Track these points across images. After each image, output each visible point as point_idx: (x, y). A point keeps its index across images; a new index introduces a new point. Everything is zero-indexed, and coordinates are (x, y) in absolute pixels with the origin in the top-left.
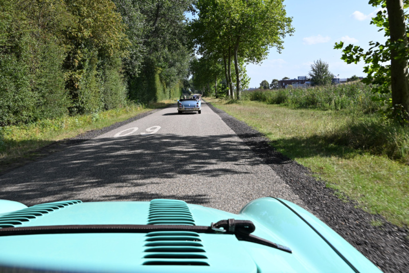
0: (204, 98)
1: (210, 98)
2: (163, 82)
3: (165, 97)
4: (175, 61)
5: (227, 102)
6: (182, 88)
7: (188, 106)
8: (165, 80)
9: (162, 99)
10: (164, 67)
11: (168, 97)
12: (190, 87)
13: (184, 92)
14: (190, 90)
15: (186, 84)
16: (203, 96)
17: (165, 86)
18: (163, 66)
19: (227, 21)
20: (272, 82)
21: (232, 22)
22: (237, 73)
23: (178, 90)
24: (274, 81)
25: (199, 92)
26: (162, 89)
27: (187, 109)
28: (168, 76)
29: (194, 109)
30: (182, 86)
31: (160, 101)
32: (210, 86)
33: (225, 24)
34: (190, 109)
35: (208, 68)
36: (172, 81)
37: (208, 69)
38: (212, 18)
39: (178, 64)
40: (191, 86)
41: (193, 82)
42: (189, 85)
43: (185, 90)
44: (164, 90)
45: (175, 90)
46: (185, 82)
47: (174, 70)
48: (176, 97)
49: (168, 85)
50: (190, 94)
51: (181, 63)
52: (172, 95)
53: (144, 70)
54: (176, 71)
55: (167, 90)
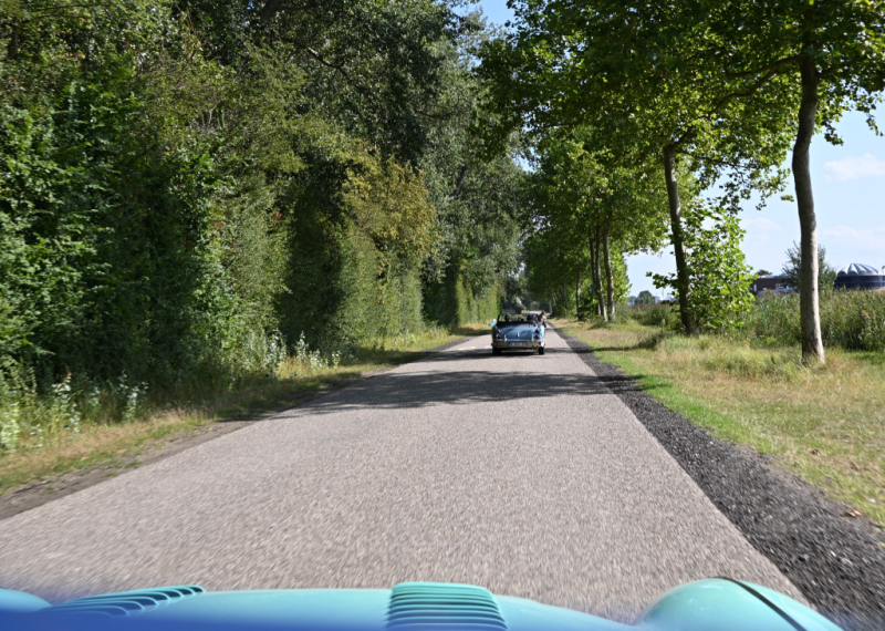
0: (553, 321)
1: (565, 321)
2: (468, 285)
3: (471, 317)
4: (491, 241)
5: (591, 325)
6: (502, 298)
7: (517, 337)
8: (473, 282)
9: (466, 322)
10: (471, 257)
11: (476, 317)
12: (520, 294)
13: (505, 305)
14: (519, 302)
15: (511, 287)
16: (551, 317)
17: (471, 294)
18: (469, 254)
19: (589, 190)
21: (596, 193)
22: (608, 275)
23: (494, 301)
25: (544, 307)
26: (465, 301)
27: (513, 345)
28: (478, 274)
29: (530, 345)
30: (504, 293)
31: (464, 325)
32: (569, 293)
33: (584, 194)
34: (521, 345)
35: (562, 255)
36: (486, 284)
37: (561, 259)
38: (563, 186)
39: (496, 248)
40: (524, 292)
41: (529, 282)
42: (519, 290)
43: (510, 301)
44: (469, 303)
45: (487, 302)
46: (508, 283)
47: (490, 262)
48: (489, 317)
49: (476, 291)
50: (518, 311)
51: (503, 246)
52: (480, 314)
53: (448, 271)
54: (494, 263)
55: (473, 302)
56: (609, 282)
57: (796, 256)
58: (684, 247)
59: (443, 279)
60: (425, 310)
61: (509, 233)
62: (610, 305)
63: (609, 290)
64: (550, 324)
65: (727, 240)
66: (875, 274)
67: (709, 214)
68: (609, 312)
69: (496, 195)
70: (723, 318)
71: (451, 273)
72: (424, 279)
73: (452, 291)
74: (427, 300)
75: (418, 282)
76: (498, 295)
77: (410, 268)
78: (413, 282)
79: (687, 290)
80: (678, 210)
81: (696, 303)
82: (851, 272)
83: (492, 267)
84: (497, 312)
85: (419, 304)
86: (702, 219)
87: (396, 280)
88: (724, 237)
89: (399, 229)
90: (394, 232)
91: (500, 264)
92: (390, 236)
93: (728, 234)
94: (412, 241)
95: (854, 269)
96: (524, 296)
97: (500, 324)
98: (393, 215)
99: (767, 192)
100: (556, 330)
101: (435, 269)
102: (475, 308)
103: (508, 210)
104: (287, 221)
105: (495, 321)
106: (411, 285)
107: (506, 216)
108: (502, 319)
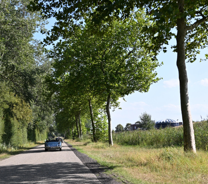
1: (69, 140)
2: (38, 129)
3: (39, 139)
7: (52, 145)
8: (40, 128)
12: (54, 131)
13: (49, 135)
14: (54, 134)
15: (51, 129)
17: (39, 132)
18: (38, 120)
20: (126, 126)
23: (46, 134)
24: (128, 125)
25: (62, 136)
27: (51, 148)
28: (41, 126)
30: (49, 131)
31: (38, 141)
34: (54, 148)
35: (67, 119)
36: (44, 129)
39: (47, 117)
40: (56, 131)
41: (57, 127)
42: (54, 130)
43: (51, 134)
44: (38, 135)
45: (44, 135)
46: (50, 128)
47: (45, 122)
48: (44, 139)
49: (41, 131)
50: (53, 137)
51: (49, 117)
52: (42, 138)
53: (34, 126)
54: (46, 122)
55: (40, 135)
56: (80, 128)
57: (142, 118)
58: (94, 122)
59: (33, 128)
60: (28, 137)
61: (51, 113)
62: (81, 135)
63: (81, 130)
64: (64, 141)
65: (103, 120)
66: (174, 122)
67: (99, 114)
68: (81, 137)
69: (47, 103)
70: (103, 138)
71: (35, 127)
72: (28, 129)
73: (34, 131)
74: (28, 134)
75: (26, 130)
76: (47, 132)
77: (25, 126)
78: (25, 130)
79: (95, 132)
80: (92, 113)
81: (97, 135)
82: (166, 122)
83: (45, 124)
84: (46, 137)
85: (27, 135)
86: (98, 115)
87: (22, 130)
88: (103, 119)
89: (23, 116)
90: (21, 117)
91: (48, 122)
92: (20, 118)
93: (104, 118)
94: (26, 119)
95: (167, 121)
96: (56, 132)
97: (47, 141)
98: (21, 112)
99: (115, 107)
100: (65, 143)
101: (31, 126)
102: (40, 137)
103: (51, 107)
104: (4, 118)
105: (45, 140)
106: (25, 131)
107: (50, 108)
108: (48, 140)
